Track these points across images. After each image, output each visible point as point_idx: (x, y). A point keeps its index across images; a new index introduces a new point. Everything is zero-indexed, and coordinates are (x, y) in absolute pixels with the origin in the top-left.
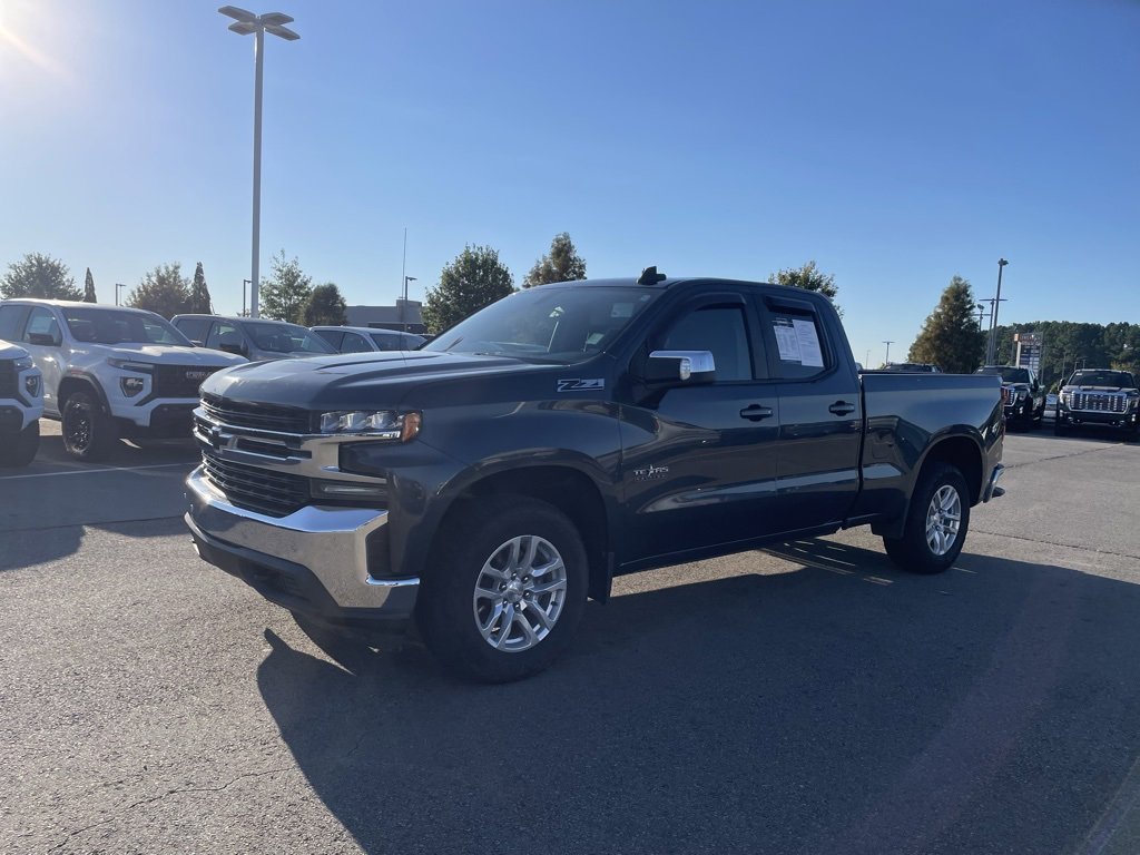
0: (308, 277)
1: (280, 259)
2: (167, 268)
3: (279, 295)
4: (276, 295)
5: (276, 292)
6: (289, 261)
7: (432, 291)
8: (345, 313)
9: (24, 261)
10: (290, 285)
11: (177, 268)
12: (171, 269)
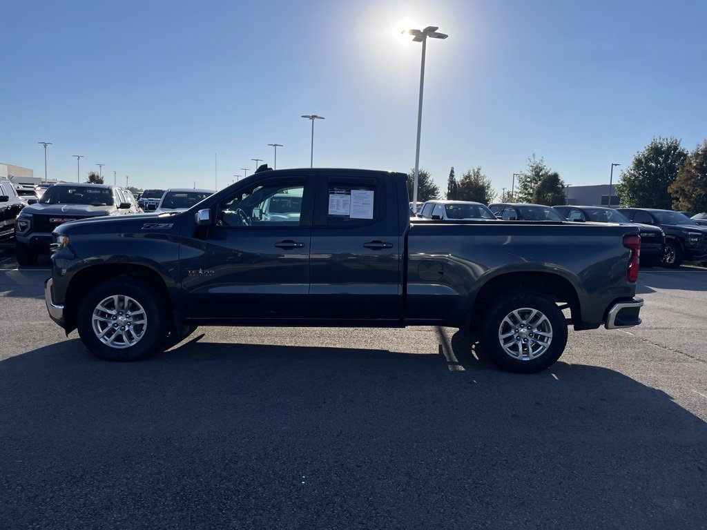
0: (548, 169)
1: (532, 160)
2: (474, 170)
3: (531, 182)
4: (528, 182)
5: (529, 180)
6: (538, 160)
7: (626, 172)
8: (563, 191)
9: (411, 172)
10: (537, 174)
11: (479, 169)
12: (476, 170)
